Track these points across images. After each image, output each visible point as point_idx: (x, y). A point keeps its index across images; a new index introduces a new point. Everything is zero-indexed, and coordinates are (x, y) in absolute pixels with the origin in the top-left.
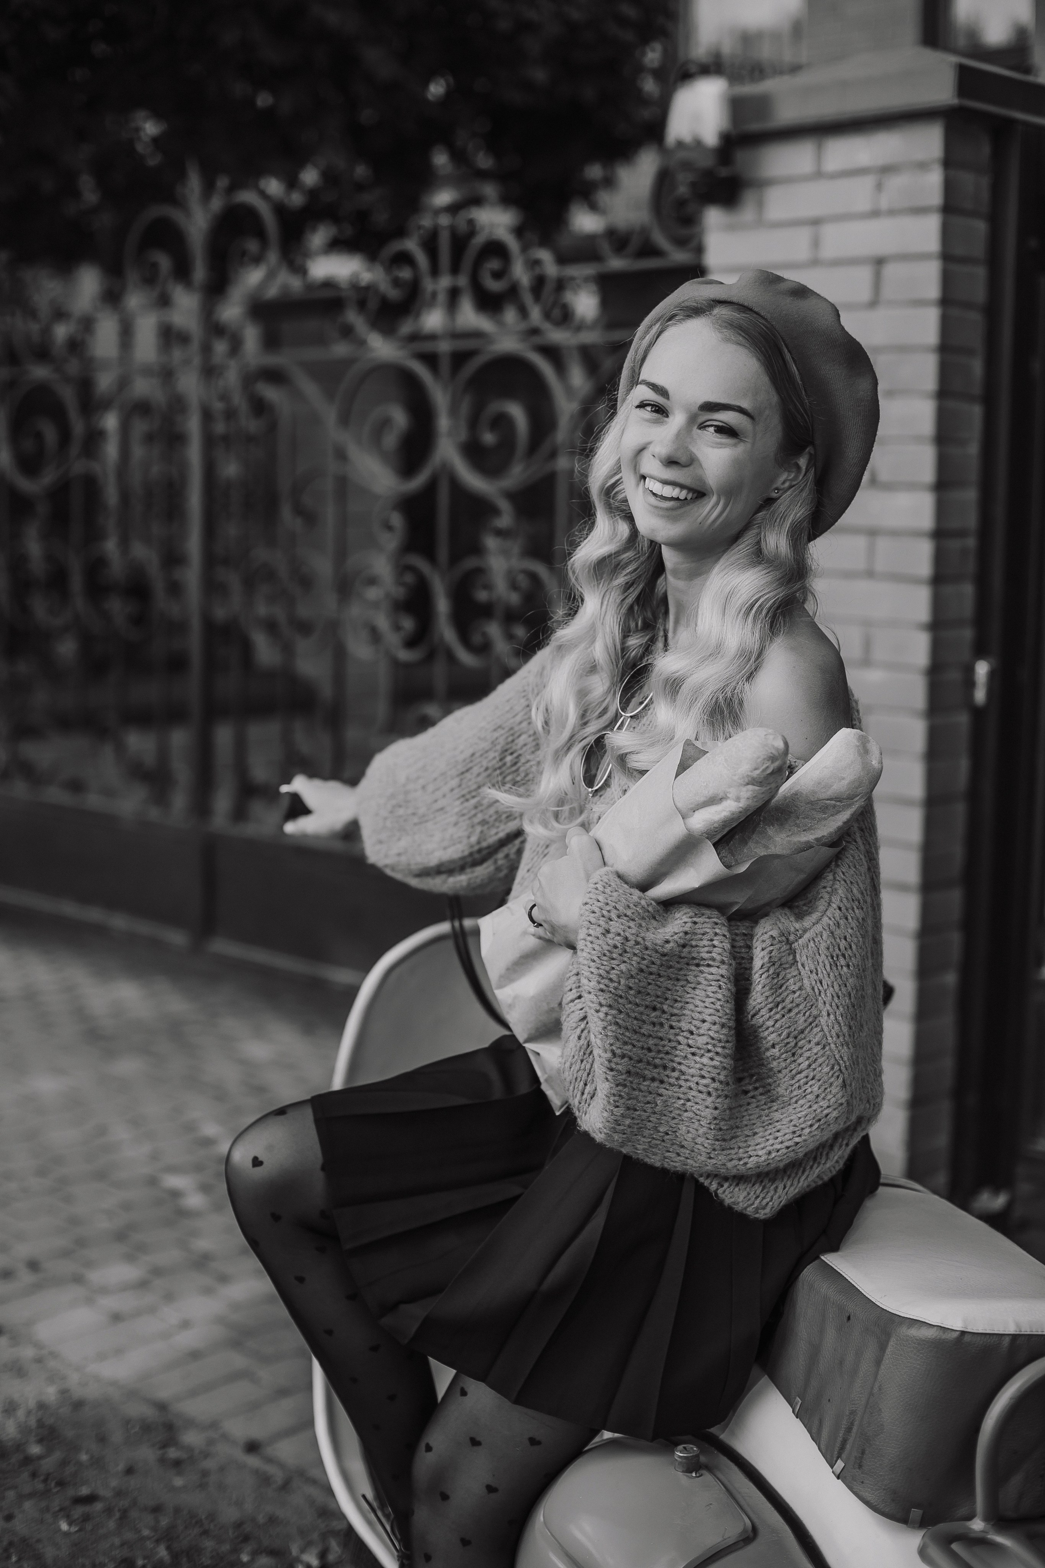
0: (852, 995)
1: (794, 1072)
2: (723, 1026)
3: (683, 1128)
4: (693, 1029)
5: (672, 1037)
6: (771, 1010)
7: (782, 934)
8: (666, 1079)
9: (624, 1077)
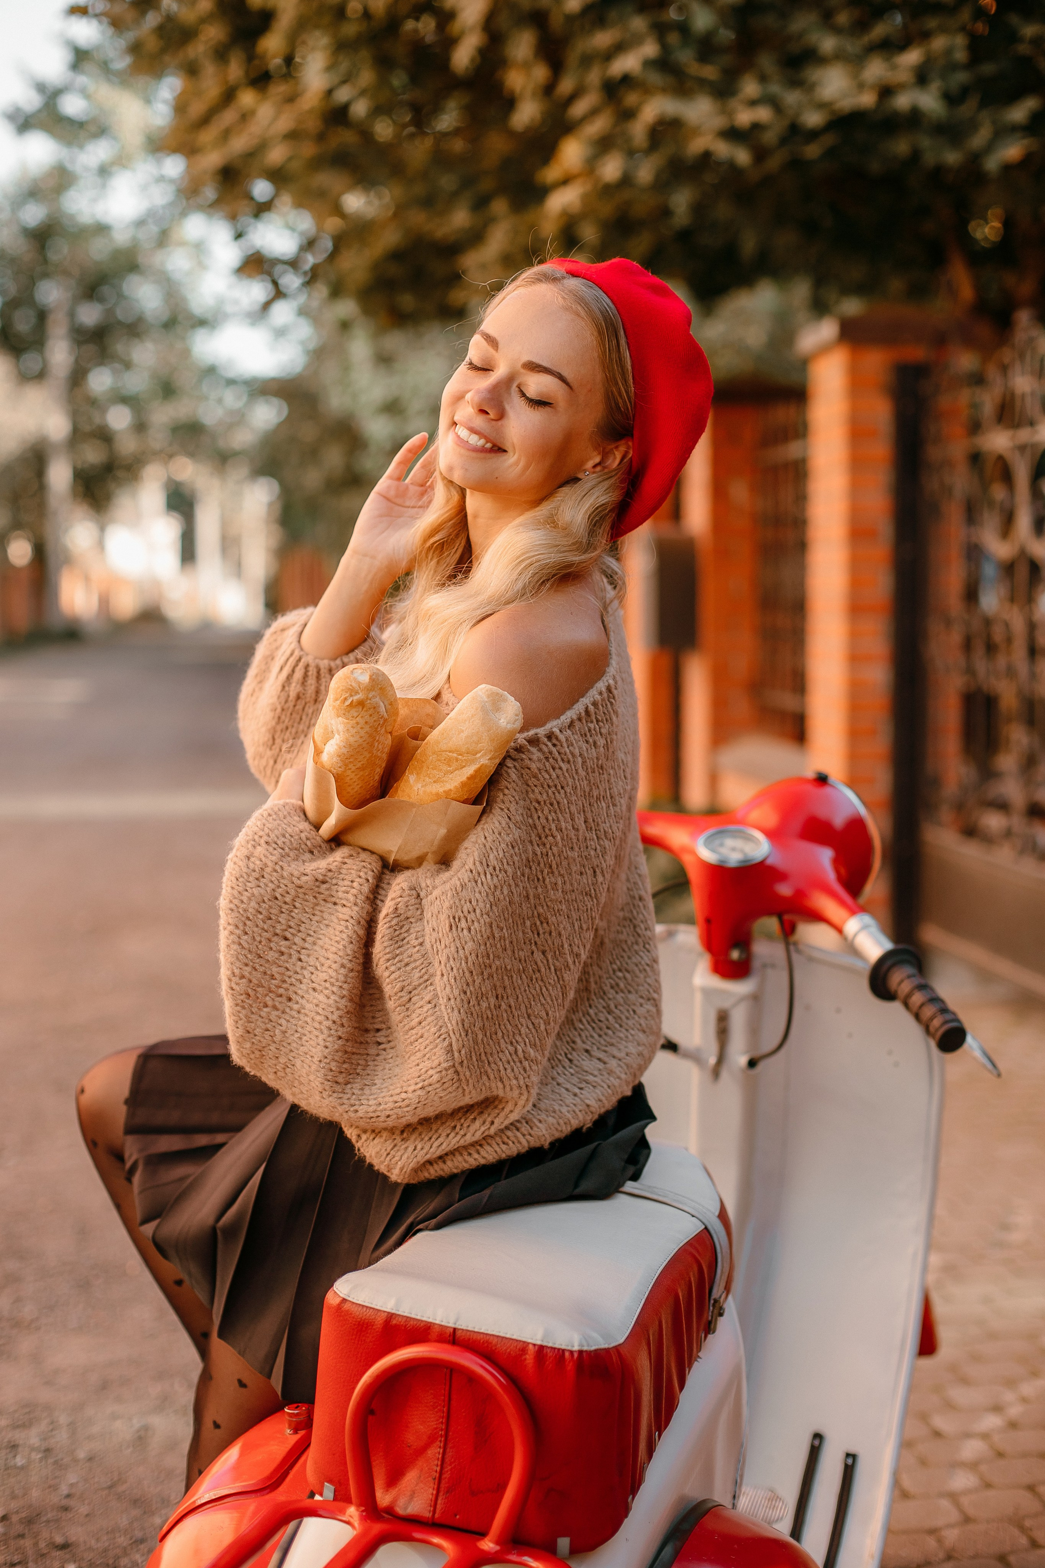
1: (407, 1027)
7: (412, 888)
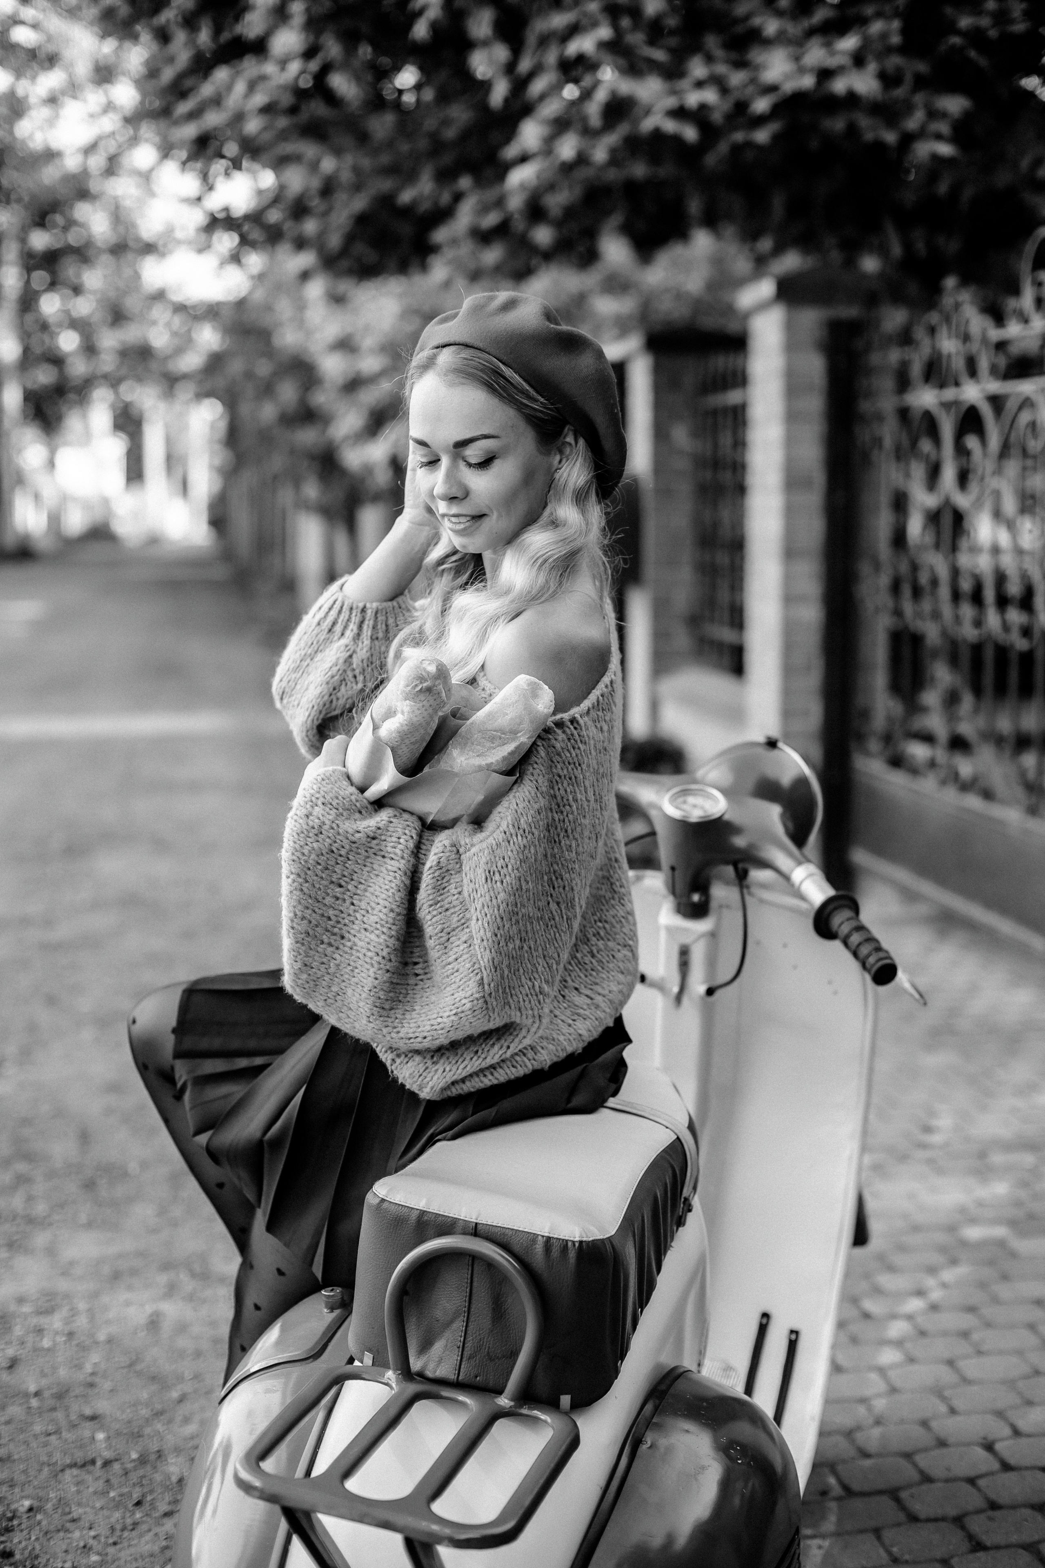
0: (501, 907)
1: (444, 963)
2: (392, 910)
3: (349, 992)
4: (370, 909)
5: (351, 912)
6: (431, 906)
7: (453, 845)
8: (341, 947)
9: (302, 936)
